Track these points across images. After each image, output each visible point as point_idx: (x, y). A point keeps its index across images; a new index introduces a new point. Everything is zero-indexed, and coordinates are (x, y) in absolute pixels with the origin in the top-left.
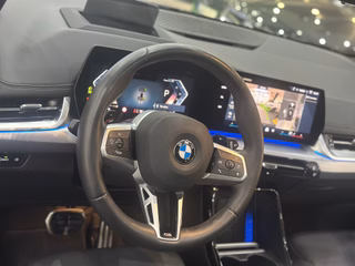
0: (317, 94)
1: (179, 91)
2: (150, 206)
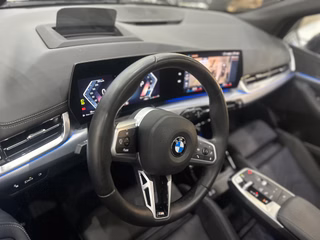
0: (238, 53)
2: (147, 190)
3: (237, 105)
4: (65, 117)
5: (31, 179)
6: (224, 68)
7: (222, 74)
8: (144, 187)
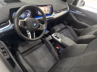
0: (51, 6)
1: (29, 12)
2: (29, 34)
3: (53, 19)
4: (9, 21)
5: (3, 35)
6: (48, 9)
7: (48, 11)
8: (28, 34)
